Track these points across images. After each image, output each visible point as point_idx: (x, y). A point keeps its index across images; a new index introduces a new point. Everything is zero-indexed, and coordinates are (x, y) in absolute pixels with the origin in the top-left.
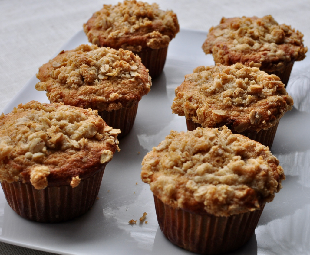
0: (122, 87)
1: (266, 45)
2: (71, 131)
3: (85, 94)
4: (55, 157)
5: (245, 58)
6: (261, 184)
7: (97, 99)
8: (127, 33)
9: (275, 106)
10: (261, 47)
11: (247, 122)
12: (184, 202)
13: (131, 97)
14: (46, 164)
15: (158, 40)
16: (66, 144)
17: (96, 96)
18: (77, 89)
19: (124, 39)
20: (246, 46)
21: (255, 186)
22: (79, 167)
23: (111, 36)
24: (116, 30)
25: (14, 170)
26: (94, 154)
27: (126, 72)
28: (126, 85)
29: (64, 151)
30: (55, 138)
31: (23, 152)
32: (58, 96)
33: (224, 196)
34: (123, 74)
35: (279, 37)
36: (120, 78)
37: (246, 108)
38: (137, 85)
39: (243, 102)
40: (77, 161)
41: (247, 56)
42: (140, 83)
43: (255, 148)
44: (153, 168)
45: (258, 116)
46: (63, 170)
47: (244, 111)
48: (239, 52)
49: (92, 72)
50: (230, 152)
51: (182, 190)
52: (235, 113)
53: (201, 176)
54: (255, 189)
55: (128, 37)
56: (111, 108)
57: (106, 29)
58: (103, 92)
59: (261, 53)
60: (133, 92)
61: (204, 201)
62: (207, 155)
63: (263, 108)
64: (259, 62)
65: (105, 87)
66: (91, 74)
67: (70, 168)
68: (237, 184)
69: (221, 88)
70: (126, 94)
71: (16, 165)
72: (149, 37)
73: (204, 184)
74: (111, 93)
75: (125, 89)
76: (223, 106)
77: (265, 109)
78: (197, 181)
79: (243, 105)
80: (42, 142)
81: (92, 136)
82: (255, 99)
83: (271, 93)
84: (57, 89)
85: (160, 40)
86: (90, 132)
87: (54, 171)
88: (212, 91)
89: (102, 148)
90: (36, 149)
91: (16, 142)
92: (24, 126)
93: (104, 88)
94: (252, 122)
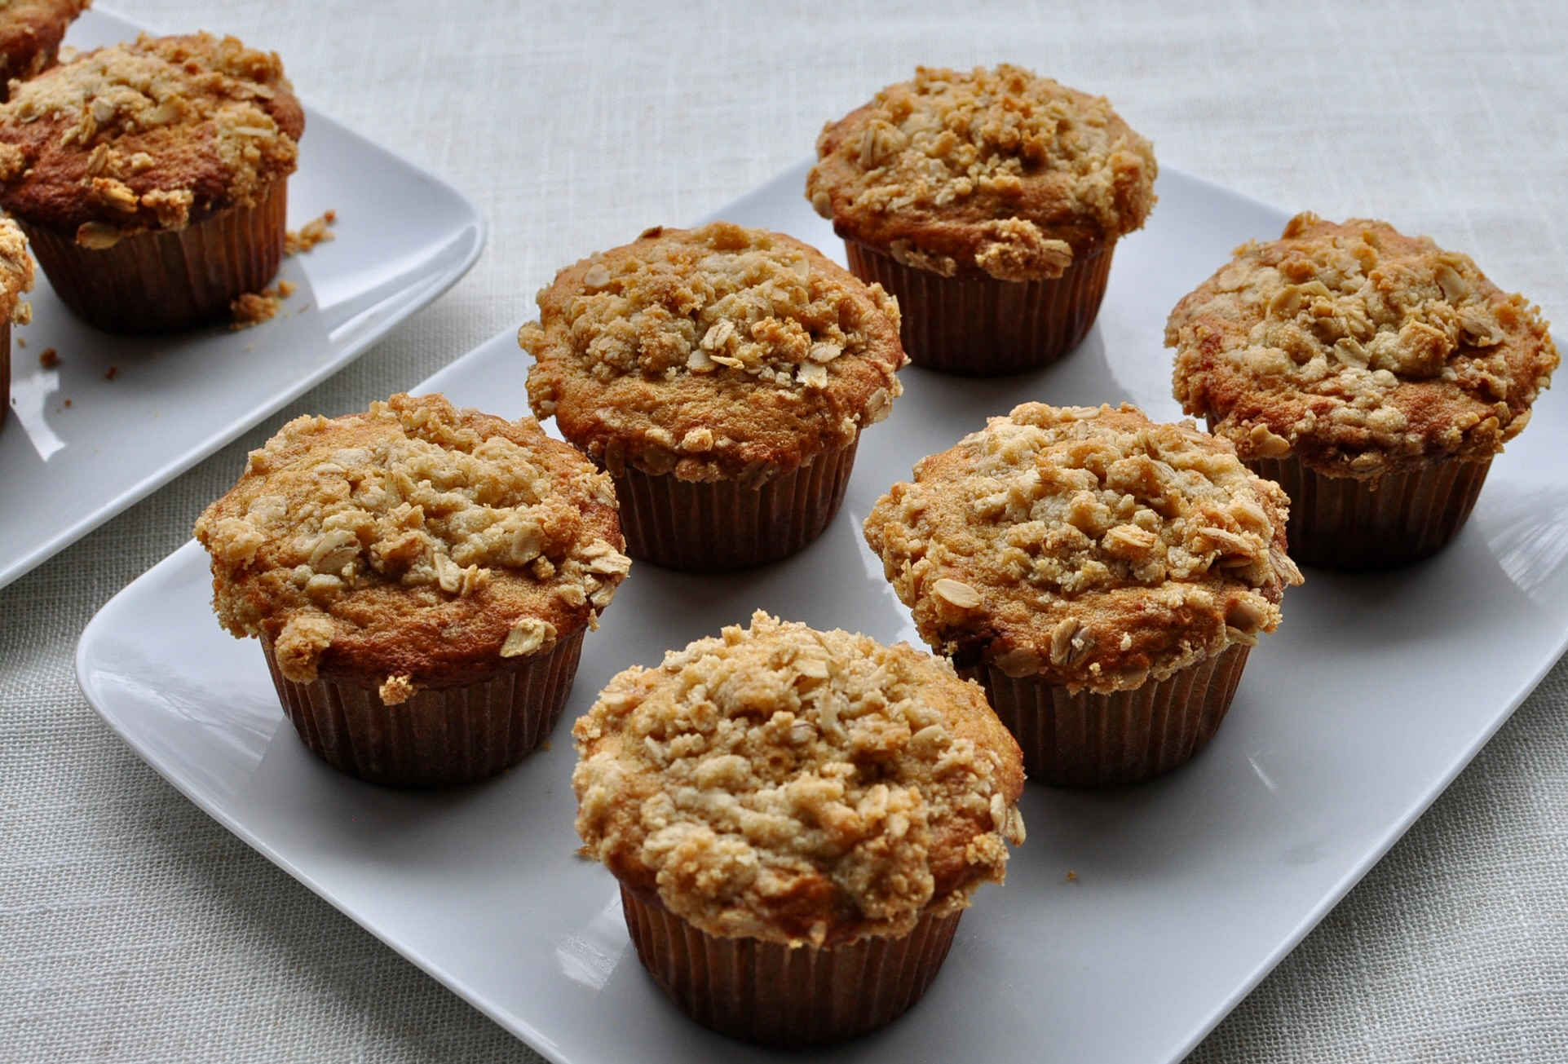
0: (743, 414)
1: (1351, 375)
2: (460, 531)
3: (620, 407)
4: (372, 602)
5: (1251, 405)
6: (862, 875)
7: (647, 432)
8: (921, 204)
9: (1165, 623)
10: (1328, 376)
11: (1038, 650)
12: (612, 852)
13: (756, 455)
14: (338, 615)
15: (1016, 252)
16: (423, 570)
17: (649, 423)
18: (605, 383)
19: (903, 221)
20: (1279, 357)
21: (843, 876)
22: (425, 650)
23: (866, 202)
24: (893, 183)
25: (247, 605)
26: (490, 622)
27: (784, 361)
28: (762, 407)
29: (406, 589)
30: (389, 543)
31: (293, 561)
32: (548, 389)
33: (716, 873)
34: (769, 368)
35: (1417, 353)
36: (754, 379)
37: (1060, 604)
38: (799, 416)
39: (1059, 580)
40: (424, 629)
41: (1264, 398)
42: (819, 410)
43: (941, 754)
44: (609, 718)
45: (1082, 643)
46: (374, 645)
47: (1050, 609)
48: (1247, 376)
49: (666, 339)
50: (838, 744)
51: (625, 815)
52: (1017, 608)
53: (701, 791)
54: (837, 883)
55: (920, 219)
56: (682, 474)
57: (867, 169)
58: (676, 414)
59: (1314, 399)
60: (771, 437)
61: (659, 869)
62: (756, 733)
63: (1117, 617)
64: (1284, 434)
65: (686, 400)
66: (661, 346)
67: (394, 647)
68: (784, 850)
69: (1024, 507)
70: (747, 439)
71: (258, 595)
72: (992, 236)
73: (696, 818)
74: (696, 425)
75: (750, 421)
76: (994, 572)
77: (1119, 623)
78: (680, 801)
79: (1055, 589)
80: (351, 544)
81: (516, 562)
82: (1107, 580)
83: (1184, 573)
84: (554, 364)
85: (1023, 255)
86: (514, 550)
87: (345, 644)
88: (988, 511)
89: (527, 609)
90: (326, 562)
91: (292, 523)
92: (338, 479)
93: (680, 403)
94: (1056, 657)
